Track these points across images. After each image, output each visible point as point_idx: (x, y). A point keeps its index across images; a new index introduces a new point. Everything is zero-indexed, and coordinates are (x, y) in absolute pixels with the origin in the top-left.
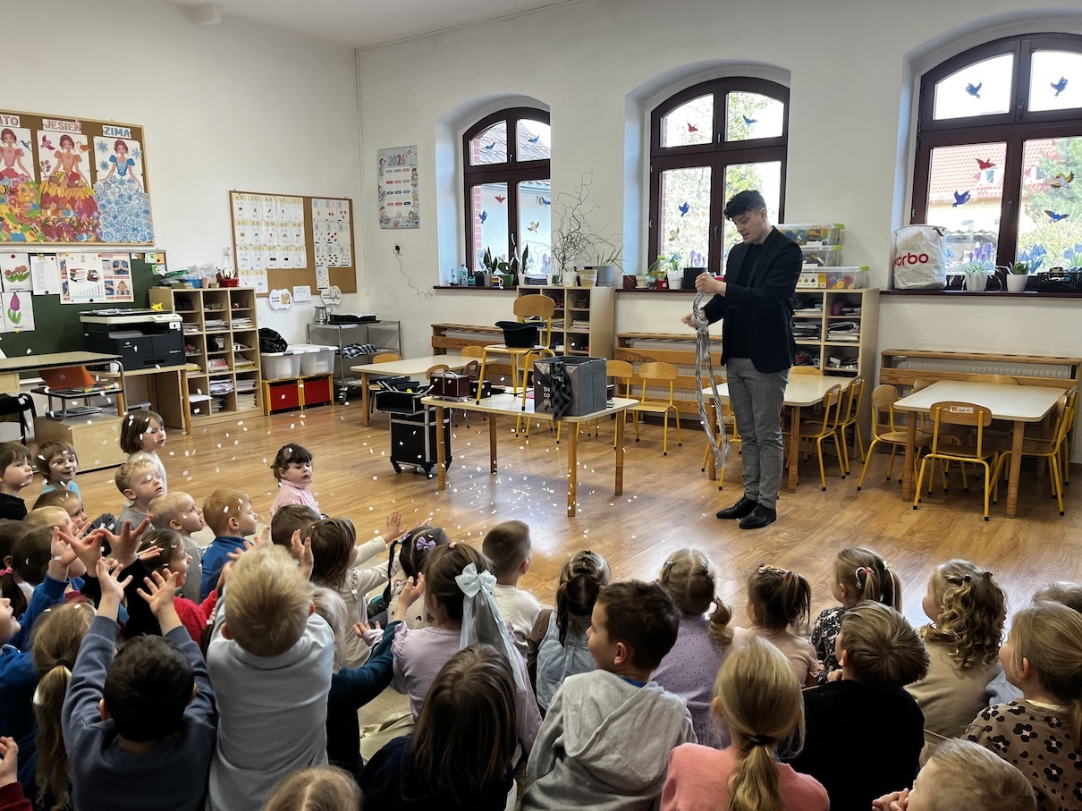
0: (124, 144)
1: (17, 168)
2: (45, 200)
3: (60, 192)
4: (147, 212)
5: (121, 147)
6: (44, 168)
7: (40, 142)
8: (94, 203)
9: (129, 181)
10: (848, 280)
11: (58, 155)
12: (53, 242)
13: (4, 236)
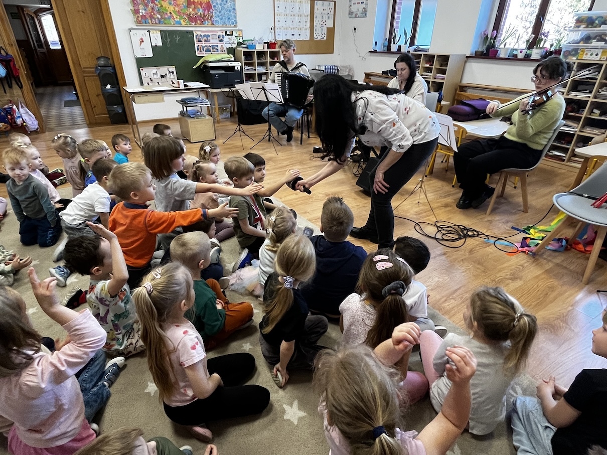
2: (189, 3)
4: (234, 9)
8: (211, 5)
12: (193, 25)
13: (172, 21)
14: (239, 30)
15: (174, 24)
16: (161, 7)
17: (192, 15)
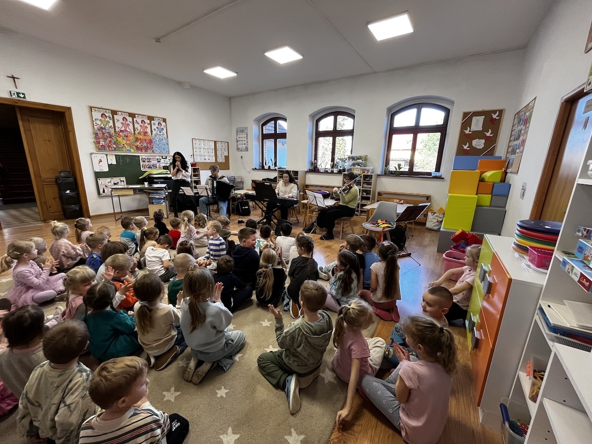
0: (161, 123)
1: (128, 129)
2: (137, 140)
3: (141, 137)
4: (167, 144)
6: (136, 130)
7: (135, 122)
8: (152, 141)
9: (162, 135)
10: (368, 171)
11: (141, 126)
12: (139, 152)
14: (171, 156)
15: (125, 151)
16: (116, 140)
17: (139, 146)
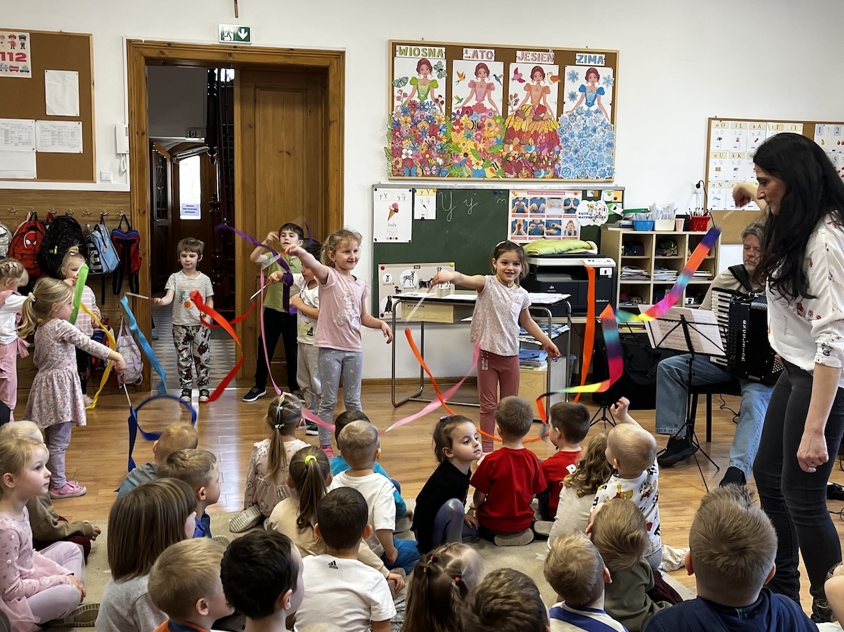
0: (596, 72)
1: (486, 103)
2: (510, 134)
3: (524, 126)
4: (610, 145)
5: (592, 75)
6: (512, 102)
7: (512, 75)
8: (557, 137)
9: (596, 112)
11: (528, 88)
12: (511, 177)
13: (466, 171)
14: (616, 189)
15: (469, 176)
16: (447, 143)
17: (511, 159)
